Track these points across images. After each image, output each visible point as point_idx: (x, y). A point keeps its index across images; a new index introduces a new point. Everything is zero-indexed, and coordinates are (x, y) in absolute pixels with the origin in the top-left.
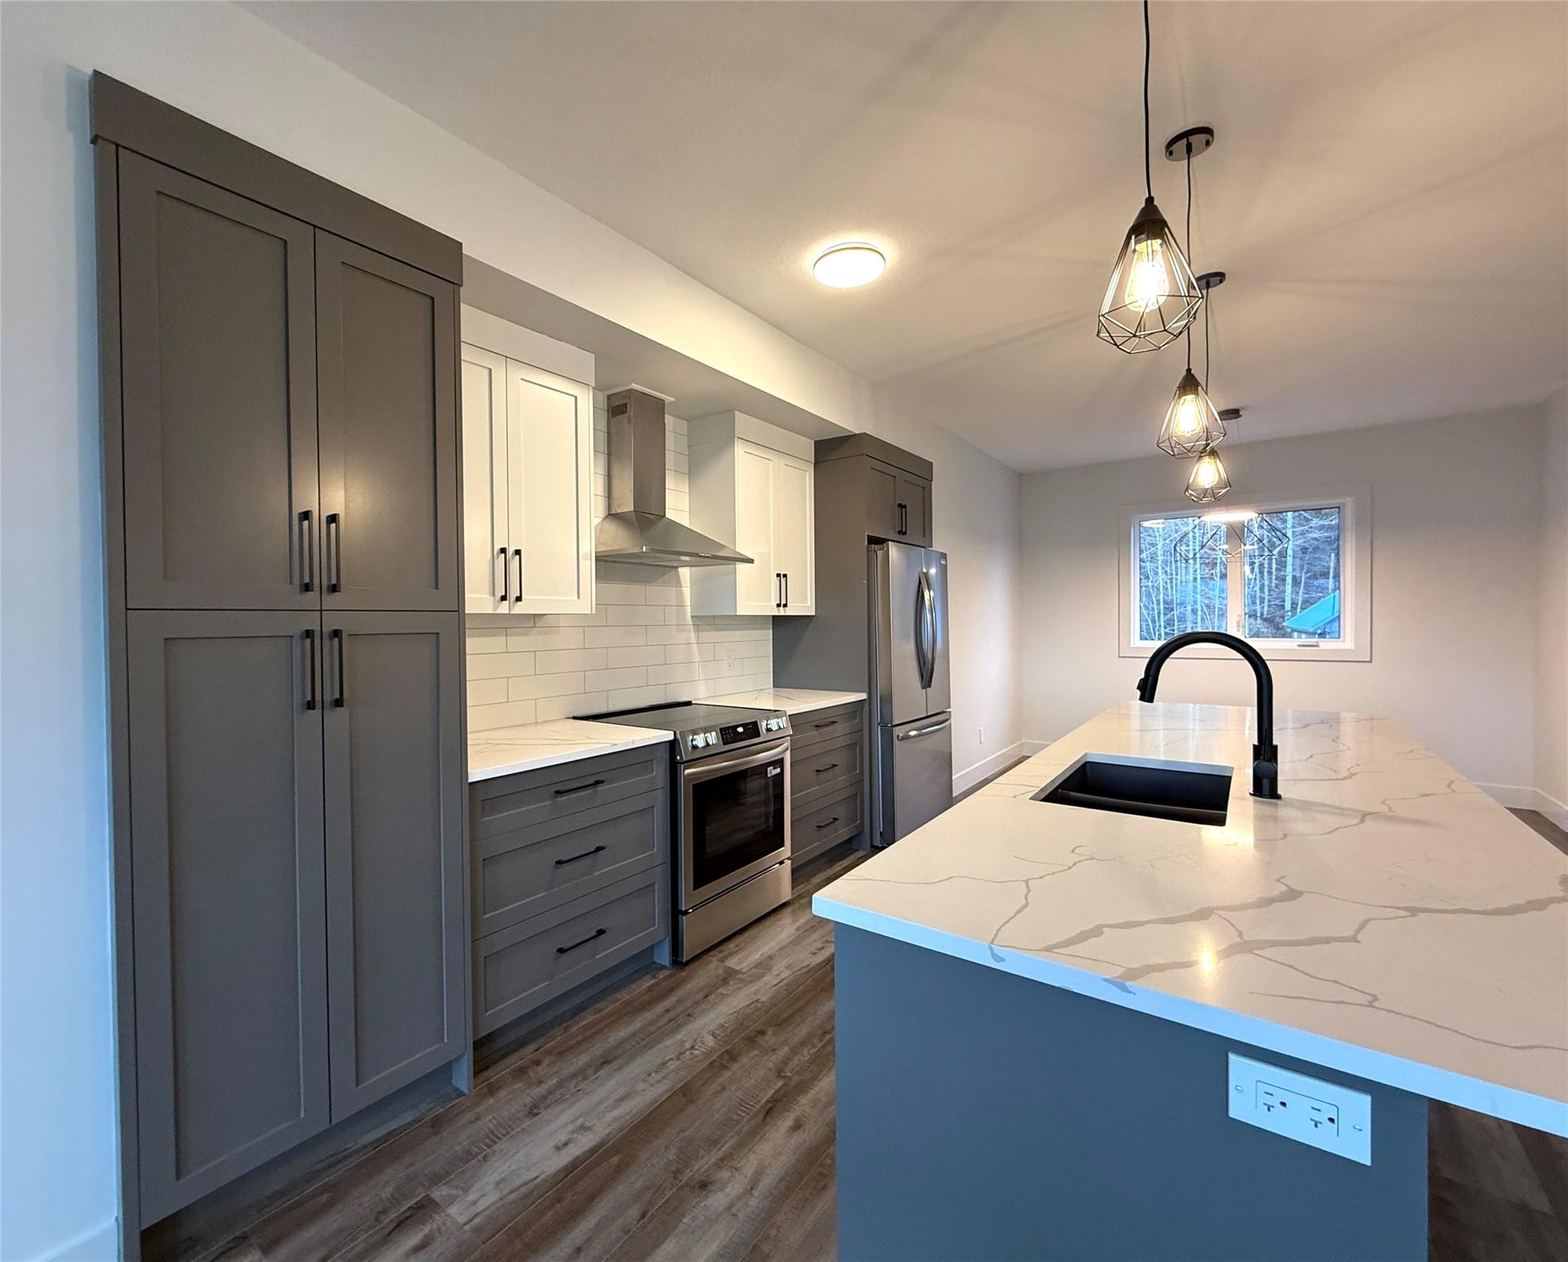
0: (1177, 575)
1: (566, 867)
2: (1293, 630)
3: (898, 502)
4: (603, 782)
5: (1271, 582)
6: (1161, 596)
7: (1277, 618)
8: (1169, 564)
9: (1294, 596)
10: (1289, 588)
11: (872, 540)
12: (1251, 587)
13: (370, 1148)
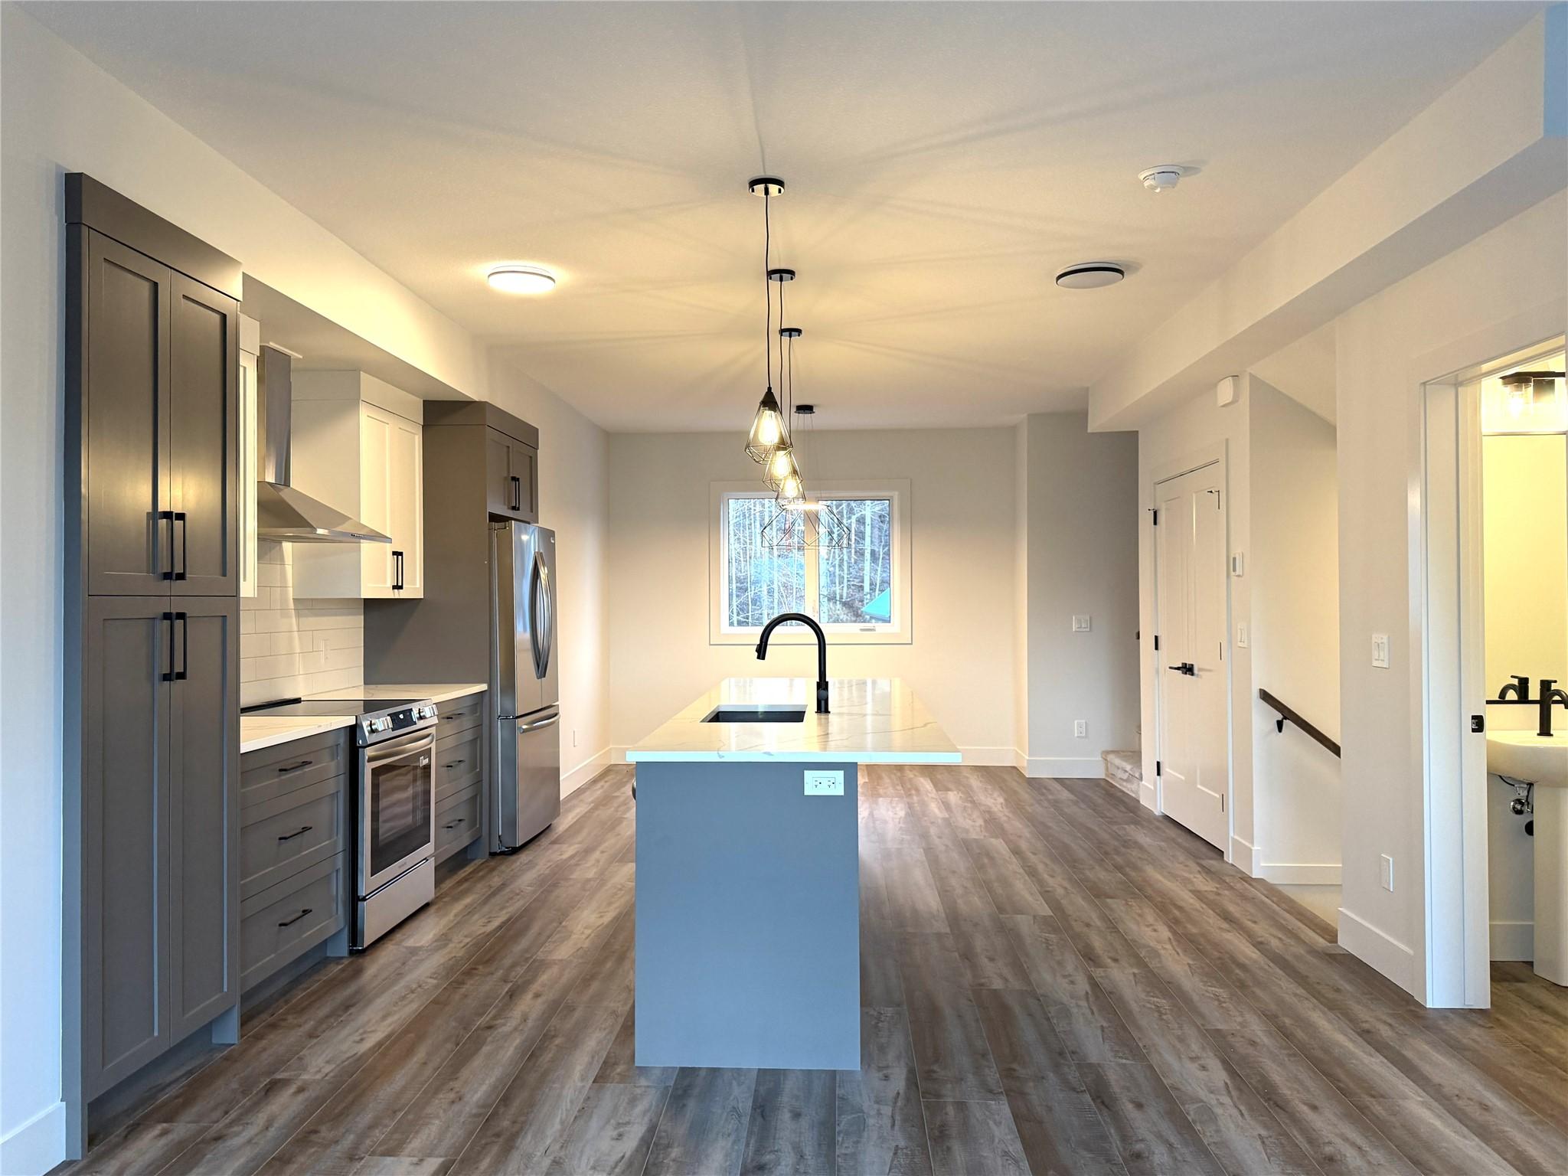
0: (751, 544)
1: (290, 842)
2: (871, 618)
3: (512, 475)
4: (310, 763)
5: (850, 558)
6: (734, 570)
7: (857, 602)
8: (741, 528)
9: (873, 574)
10: (867, 565)
11: (494, 518)
12: (830, 562)
13: (184, 1079)
